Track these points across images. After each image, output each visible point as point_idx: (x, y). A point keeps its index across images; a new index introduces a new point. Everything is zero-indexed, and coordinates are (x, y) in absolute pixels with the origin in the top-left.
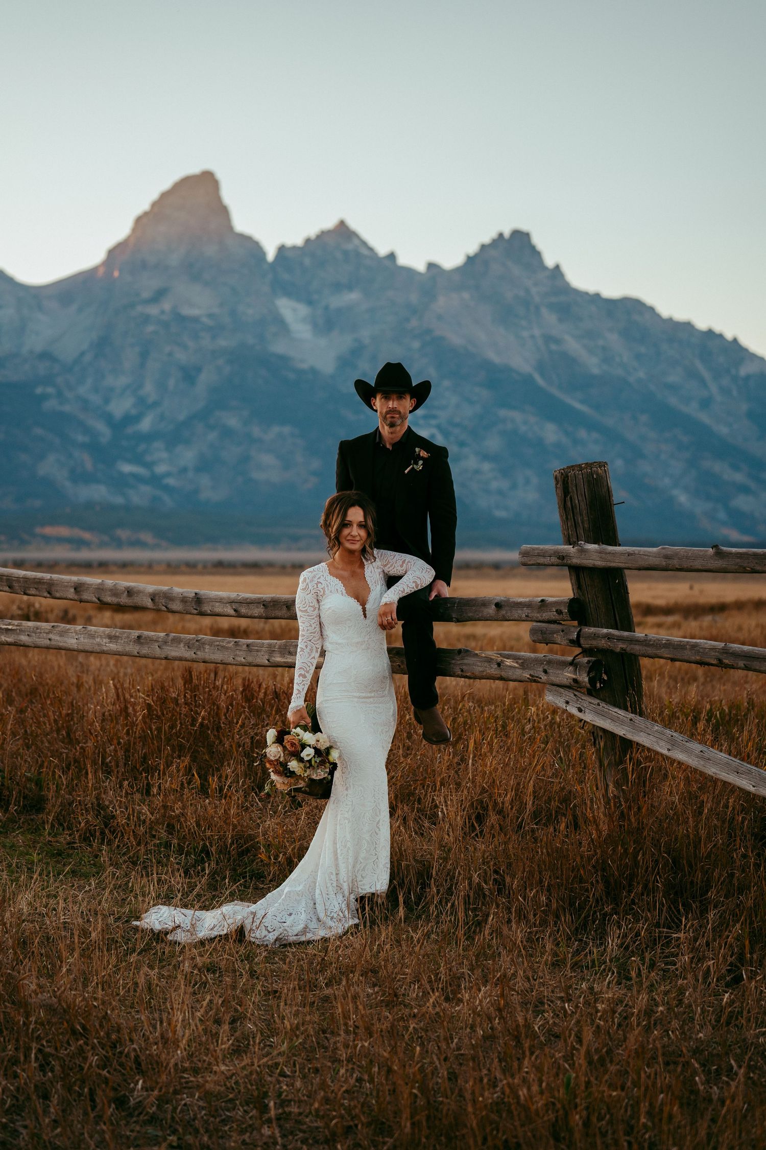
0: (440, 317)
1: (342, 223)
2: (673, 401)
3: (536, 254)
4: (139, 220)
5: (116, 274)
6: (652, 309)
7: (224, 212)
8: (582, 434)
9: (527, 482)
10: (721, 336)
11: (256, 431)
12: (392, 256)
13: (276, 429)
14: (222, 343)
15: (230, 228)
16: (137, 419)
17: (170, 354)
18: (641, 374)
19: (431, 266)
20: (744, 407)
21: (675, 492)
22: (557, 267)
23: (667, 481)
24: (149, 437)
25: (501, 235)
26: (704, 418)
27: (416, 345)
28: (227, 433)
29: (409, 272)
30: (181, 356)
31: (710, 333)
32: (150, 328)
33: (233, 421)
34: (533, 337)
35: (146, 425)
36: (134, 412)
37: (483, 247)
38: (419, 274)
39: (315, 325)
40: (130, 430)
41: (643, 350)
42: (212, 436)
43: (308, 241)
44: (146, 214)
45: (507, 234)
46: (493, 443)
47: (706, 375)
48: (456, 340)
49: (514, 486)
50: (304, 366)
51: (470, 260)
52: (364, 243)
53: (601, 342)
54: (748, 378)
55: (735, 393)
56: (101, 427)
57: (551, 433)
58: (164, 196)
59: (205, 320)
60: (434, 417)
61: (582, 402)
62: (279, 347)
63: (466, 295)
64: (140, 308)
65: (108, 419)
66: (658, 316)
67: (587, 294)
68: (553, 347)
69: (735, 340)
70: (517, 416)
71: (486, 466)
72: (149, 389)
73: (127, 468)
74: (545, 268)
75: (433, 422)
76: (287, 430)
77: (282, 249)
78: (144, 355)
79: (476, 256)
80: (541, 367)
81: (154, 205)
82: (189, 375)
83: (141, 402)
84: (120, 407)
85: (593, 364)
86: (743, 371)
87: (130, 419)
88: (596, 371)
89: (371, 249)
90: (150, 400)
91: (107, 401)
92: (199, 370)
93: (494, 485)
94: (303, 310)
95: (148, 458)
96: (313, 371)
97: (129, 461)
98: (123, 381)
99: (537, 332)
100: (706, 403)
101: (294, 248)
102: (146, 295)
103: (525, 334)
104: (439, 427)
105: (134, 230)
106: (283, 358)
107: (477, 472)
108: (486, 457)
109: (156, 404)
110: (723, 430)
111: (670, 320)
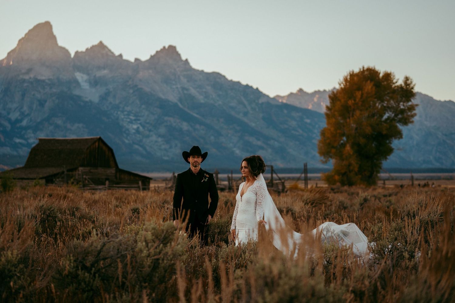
0: (140, 80)
1: (101, 43)
2: (233, 113)
3: (179, 55)
4: (20, 41)
5: (11, 63)
6: (224, 77)
7: (54, 38)
8: (198, 126)
9: (176, 145)
10: (251, 87)
11: (69, 126)
12: (121, 56)
13: (76, 125)
14: (54, 90)
15: (57, 44)
16: (21, 121)
17: (34, 95)
18: (220, 103)
19: (136, 60)
20: (261, 115)
21: (235, 149)
22: (187, 60)
23: (231, 145)
24: (26, 128)
25: (164, 47)
26: (245, 120)
27: (131, 91)
28: (57, 126)
29: (127, 61)
30: (38, 96)
31: (247, 86)
32: (25, 85)
33: (59, 122)
34: (177, 88)
35: (24, 123)
36: (19, 118)
37: (157, 52)
38: (132, 63)
39: (90, 83)
40: (18, 125)
41: (221, 93)
42: (51, 128)
43: (87, 49)
44: (23, 38)
45: (167, 47)
46: (162, 130)
47: (246, 103)
48: (147, 90)
49: (171, 147)
50: (87, 100)
51: (152, 57)
52: (110, 51)
53: (204, 90)
54: (262, 103)
55: (257, 110)
56: (7, 124)
57: (185, 126)
58: (30, 31)
59: (47, 81)
60: (139, 120)
61: (197, 114)
62: (76, 92)
63: (151, 71)
64: (21, 76)
65: (9, 120)
66: (227, 79)
67: (198, 70)
68: (185, 92)
69: (257, 89)
70: (171, 119)
71: (160, 139)
72: (25, 109)
73: (18, 141)
74: (182, 61)
75: (139, 122)
76: (81, 125)
77: (77, 53)
78: (23, 95)
79: (154, 55)
80: (180, 100)
81: (26, 35)
82: (42, 103)
83: (22, 114)
84: (14, 116)
85: (201, 99)
86: (261, 101)
87: (18, 121)
88: (202, 101)
89: (112, 53)
90: (26, 114)
91: (9, 114)
92: (46, 101)
93: (163, 147)
94: (85, 77)
95: (26, 136)
96: (91, 101)
97: (18, 138)
98: (15, 105)
99: (179, 86)
100: (246, 114)
101: (82, 52)
102: (23, 71)
103: (174, 87)
104: (140, 124)
105: (18, 45)
106: (79, 97)
107: (156, 142)
108: (160, 136)
109: (28, 115)
110: (253, 125)
111: (231, 81)
